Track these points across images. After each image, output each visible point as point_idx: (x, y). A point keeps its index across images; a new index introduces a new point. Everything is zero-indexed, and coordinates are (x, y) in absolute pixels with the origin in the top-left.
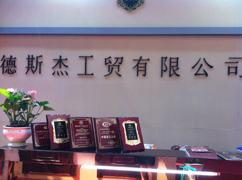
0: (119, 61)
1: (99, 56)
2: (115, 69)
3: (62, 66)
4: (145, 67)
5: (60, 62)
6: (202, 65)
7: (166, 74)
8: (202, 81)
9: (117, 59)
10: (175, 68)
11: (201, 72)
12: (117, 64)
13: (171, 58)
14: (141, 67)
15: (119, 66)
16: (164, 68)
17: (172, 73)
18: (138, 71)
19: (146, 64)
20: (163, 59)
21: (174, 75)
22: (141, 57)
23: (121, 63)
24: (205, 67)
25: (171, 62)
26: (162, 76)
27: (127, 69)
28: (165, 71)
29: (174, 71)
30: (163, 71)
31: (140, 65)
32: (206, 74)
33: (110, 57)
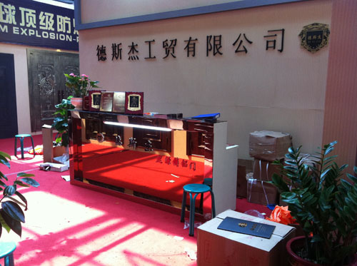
0: (174, 43)
1: (159, 39)
2: (171, 52)
3: (135, 52)
4: (194, 48)
5: (133, 48)
6: (241, 42)
7: (211, 53)
8: (242, 57)
9: (172, 41)
10: (218, 46)
11: (241, 48)
12: (172, 46)
13: (214, 37)
14: (191, 47)
15: (173, 48)
16: (209, 48)
17: (216, 51)
18: (188, 51)
19: (194, 44)
20: (209, 38)
21: (218, 54)
22: (190, 38)
23: (175, 45)
24: (245, 43)
25: (214, 41)
26: (207, 55)
27: (180, 50)
28: (210, 50)
29: (218, 50)
30: (208, 50)
31: (190, 46)
32: (246, 51)
33: (167, 40)
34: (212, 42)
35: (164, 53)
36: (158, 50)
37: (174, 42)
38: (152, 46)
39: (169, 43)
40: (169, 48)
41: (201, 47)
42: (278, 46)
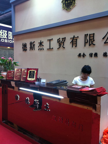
1: (55, 38)
4: (76, 42)
5: (41, 44)
7: (88, 45)
12: (63, 42)
18: (73, 44)
20: (86, 35)
25: (90, 37)
27: (68, 43)
29: (92, 42)
30: (85, 43)
34: (88, 38)
35: (57, 46)
36: (55, 44)
37: (64, 39)
38: (51, 42)
39: (61, 40)
40: (61, 43)
41: (81, 41)
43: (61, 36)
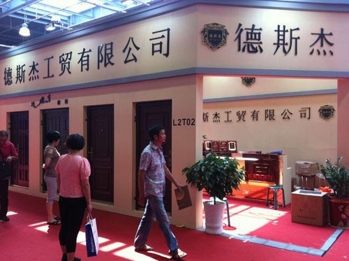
1: (234, 111)
3: (217, 117)
4: (257, 116)
5: (216, 115)
6: (286, 113)
7: (268, 119)
8: (286, 121)
10: (272, 115)
11: (286, 117)
13: (270, 110)
14: (255, 115)
15: (244, 116)
16: (267, 116)
18: (253, 118)
19: (257, 114)
20: (266, 111)
21: (272, 119)
22: (255, 110)
24: (288, 114)
25: (270, 112)
26: (266, 120)
27: (248, 116)
29: (272, 117)
32: (289, 118)
33: (239, 111)
34: (268, 113)
35: (237, 118)
36: (233, 116)
37: (244, 113)
38: (229, 114)
39: (241, 113)
40: (241, 116)
41: (261, 115)
42: (307, 116)
43: (241, 110)
